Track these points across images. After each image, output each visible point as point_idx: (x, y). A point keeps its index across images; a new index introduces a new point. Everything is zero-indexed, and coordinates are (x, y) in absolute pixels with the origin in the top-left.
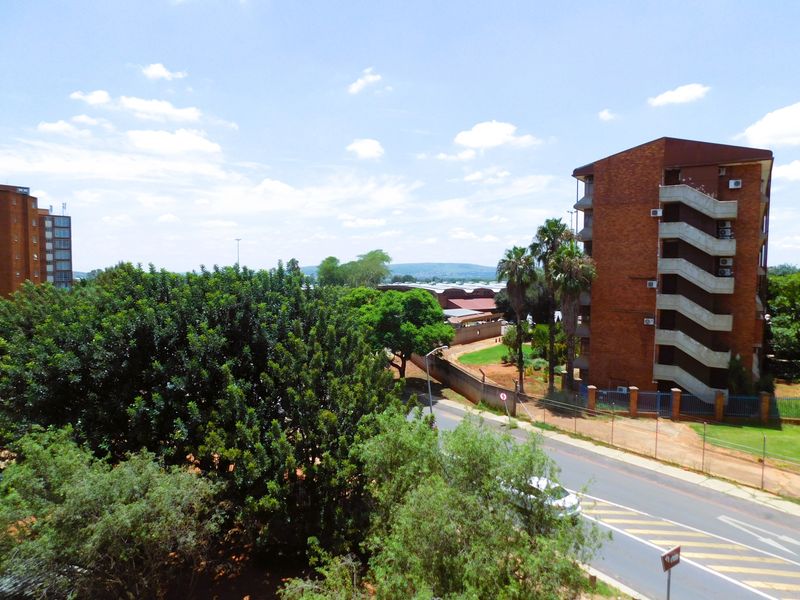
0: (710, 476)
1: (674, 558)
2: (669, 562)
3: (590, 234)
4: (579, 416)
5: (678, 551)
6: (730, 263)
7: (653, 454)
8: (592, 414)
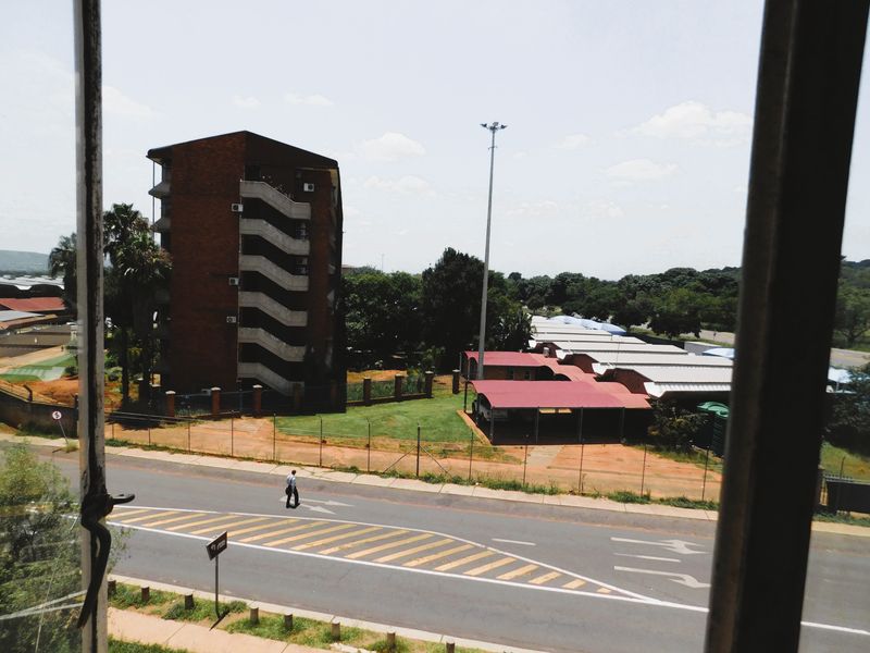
0: (280, 463)
1: (221, 544)
2: (216, 549)
3: (168, 224)
4: (156, 425)
5: (224, 537)
6: (305, 262)
7: (229, 452)
8: (172, 422)
